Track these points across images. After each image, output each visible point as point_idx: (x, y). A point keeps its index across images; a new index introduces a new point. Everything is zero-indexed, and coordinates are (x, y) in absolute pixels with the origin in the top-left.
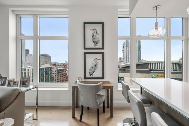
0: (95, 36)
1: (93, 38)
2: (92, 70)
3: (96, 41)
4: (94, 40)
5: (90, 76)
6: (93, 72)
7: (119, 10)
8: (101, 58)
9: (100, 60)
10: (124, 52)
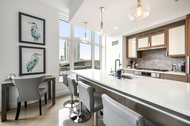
0: (35, 30)
1: (32, 32)
2: (31, 66)
3: (36, 35)
4: (34, 35)
5: (28, 71)
6: (32, 67)
7: (60, 13)
8: (43, 54)
9: (41, 55)
10: (65, 51)
